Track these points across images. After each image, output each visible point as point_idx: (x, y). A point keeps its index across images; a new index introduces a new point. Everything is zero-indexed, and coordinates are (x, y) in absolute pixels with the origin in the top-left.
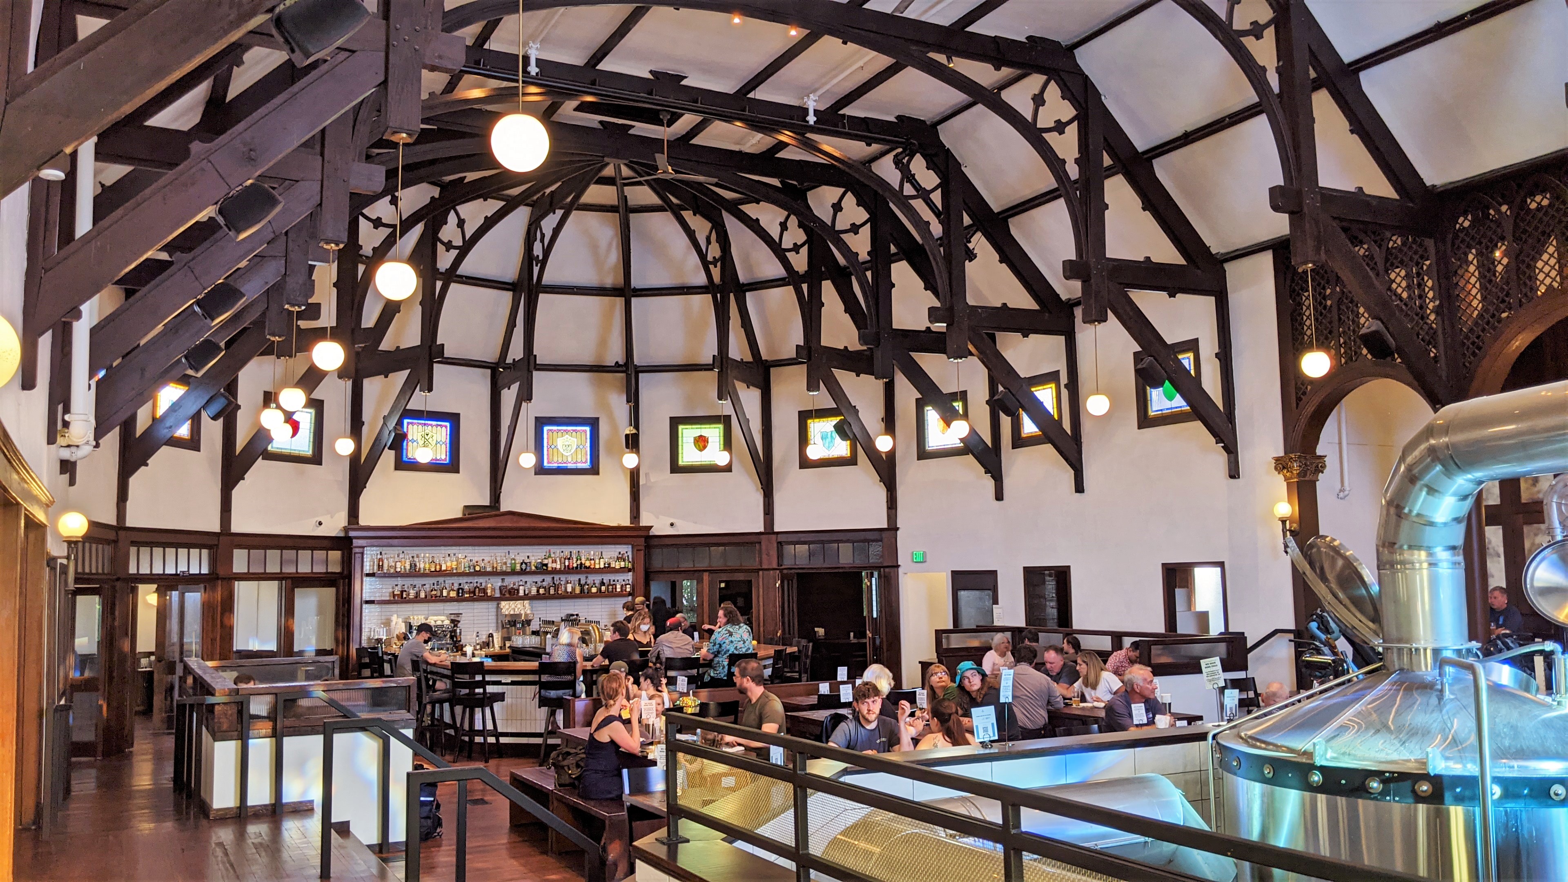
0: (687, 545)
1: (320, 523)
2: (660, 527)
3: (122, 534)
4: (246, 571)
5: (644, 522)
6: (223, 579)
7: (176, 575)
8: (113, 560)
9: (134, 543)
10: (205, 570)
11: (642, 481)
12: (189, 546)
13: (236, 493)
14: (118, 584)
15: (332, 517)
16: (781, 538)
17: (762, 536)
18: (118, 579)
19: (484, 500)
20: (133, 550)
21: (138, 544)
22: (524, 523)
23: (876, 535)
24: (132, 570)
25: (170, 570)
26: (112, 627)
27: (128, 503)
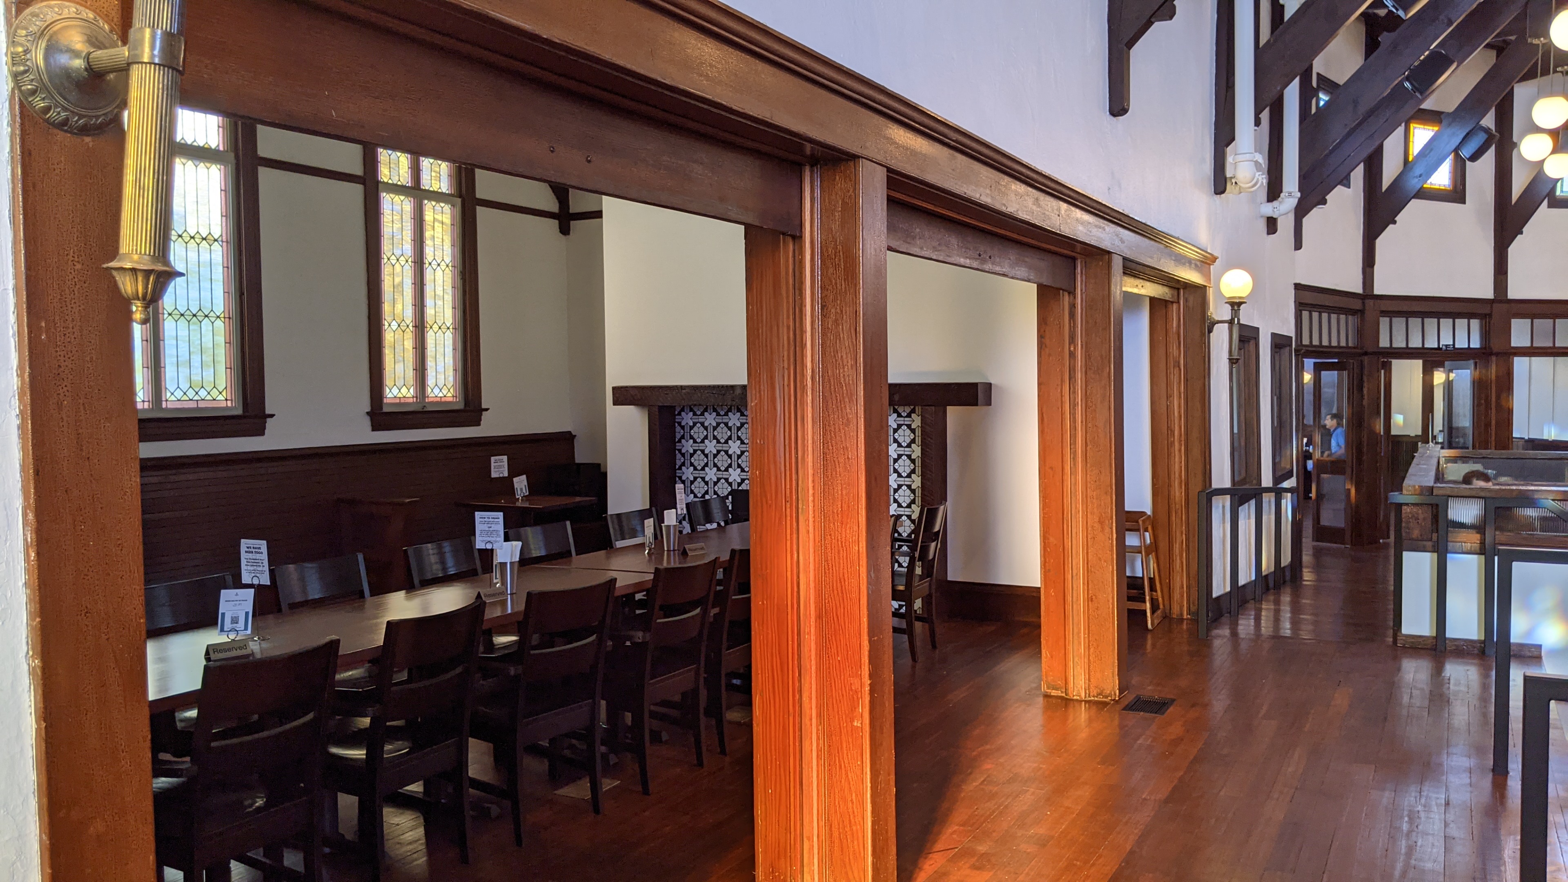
3: (1370, 303)
4: (1529, 345)
6: (1497, 354)
7: (1439, 349)
8: (1360, 333)
9: (1385, 313)
10: (1476, 343)
12: (1454, 316)
13: (1514, 250)
14: (1366, 359)
18: (1366, 354)
20: (1384, 322)
21: (1391, 314)
24: (1384, 343)
25: (1431, 343)
26: (1361, 406)
27: (1376, 267)
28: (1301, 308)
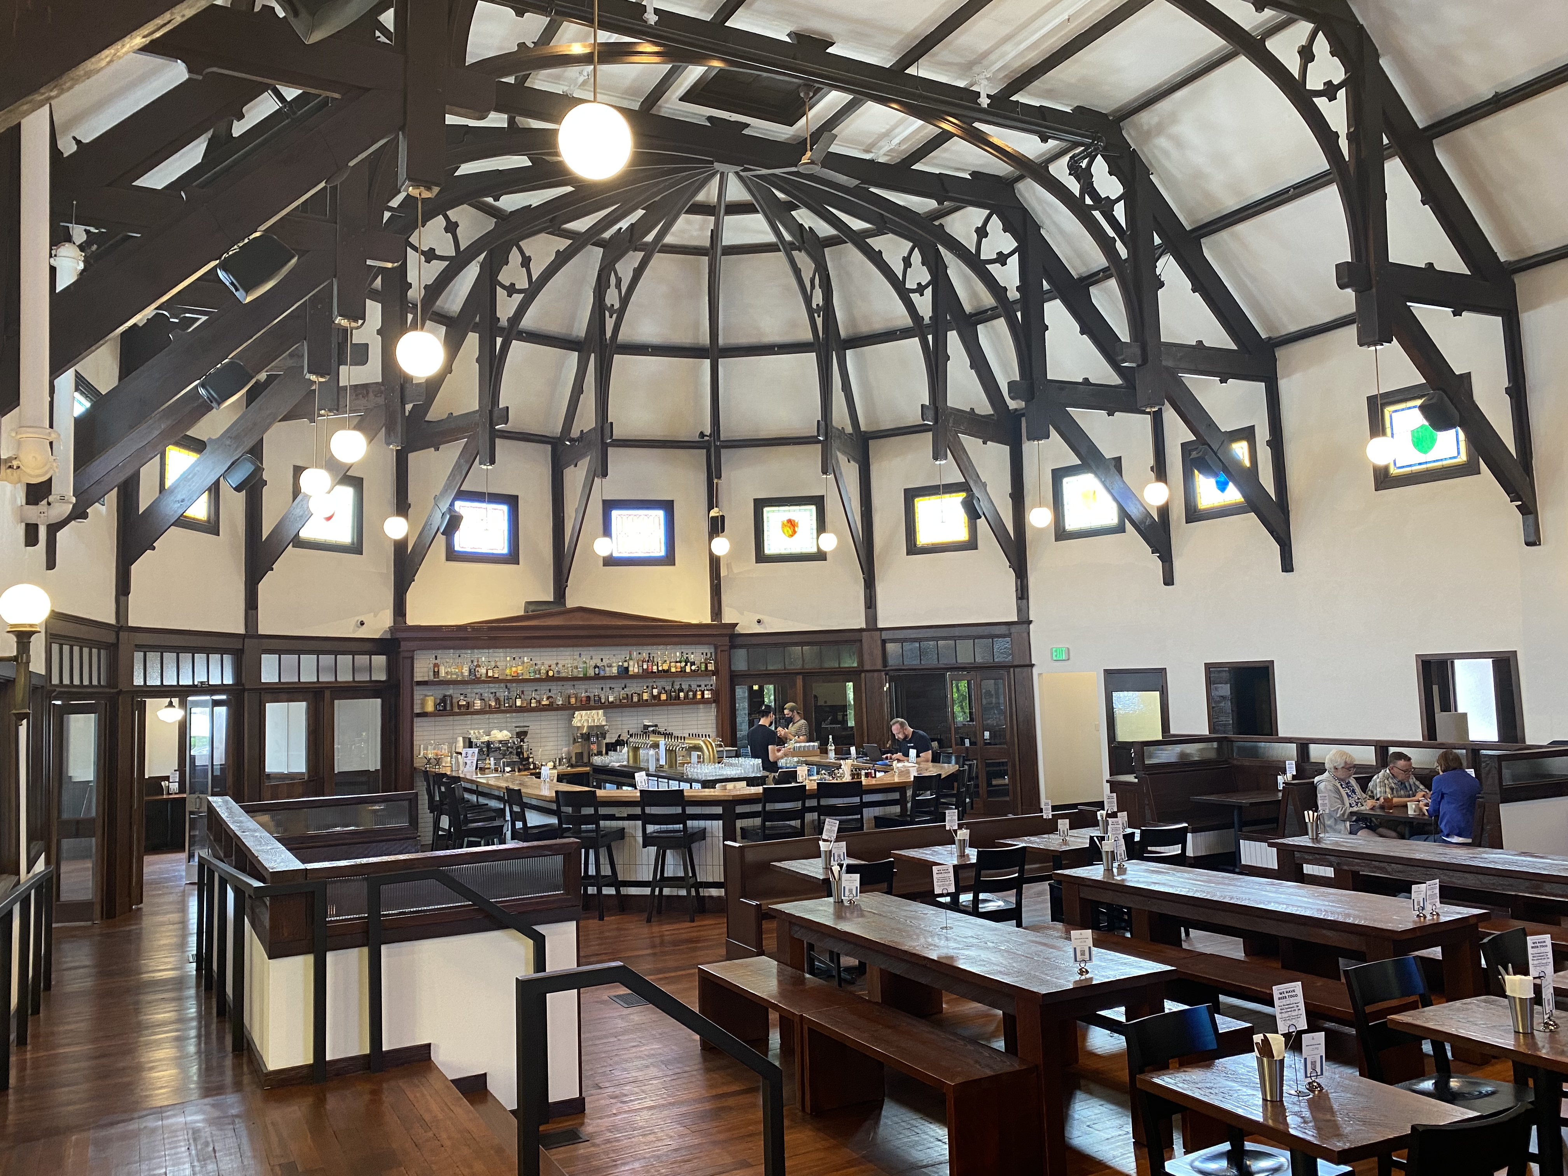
0: (775, 645)
1: (362, 624)
2: (747, 625)
3: (123, 635)
4: (276, 681)
5: (728, 617)
6: (250, 690)
7: (193, 685)
8: (113, 669)
9: (139, 647)
10: (228, 680)
11: (723, 573)
12: (208, 651)
13: (263, 587)
14: (120, 700)
15: (375, 616)
16: (885, 635)
17: (864, 633)
18: (120, 693)
19: (549, 596)
20: (138, 656)
21: (145, 648)
22: (597, 621)
23: (1003, 630)
24: (138, 681)
25: (186, 681)
27: (130, 597)
28: (52, 640)
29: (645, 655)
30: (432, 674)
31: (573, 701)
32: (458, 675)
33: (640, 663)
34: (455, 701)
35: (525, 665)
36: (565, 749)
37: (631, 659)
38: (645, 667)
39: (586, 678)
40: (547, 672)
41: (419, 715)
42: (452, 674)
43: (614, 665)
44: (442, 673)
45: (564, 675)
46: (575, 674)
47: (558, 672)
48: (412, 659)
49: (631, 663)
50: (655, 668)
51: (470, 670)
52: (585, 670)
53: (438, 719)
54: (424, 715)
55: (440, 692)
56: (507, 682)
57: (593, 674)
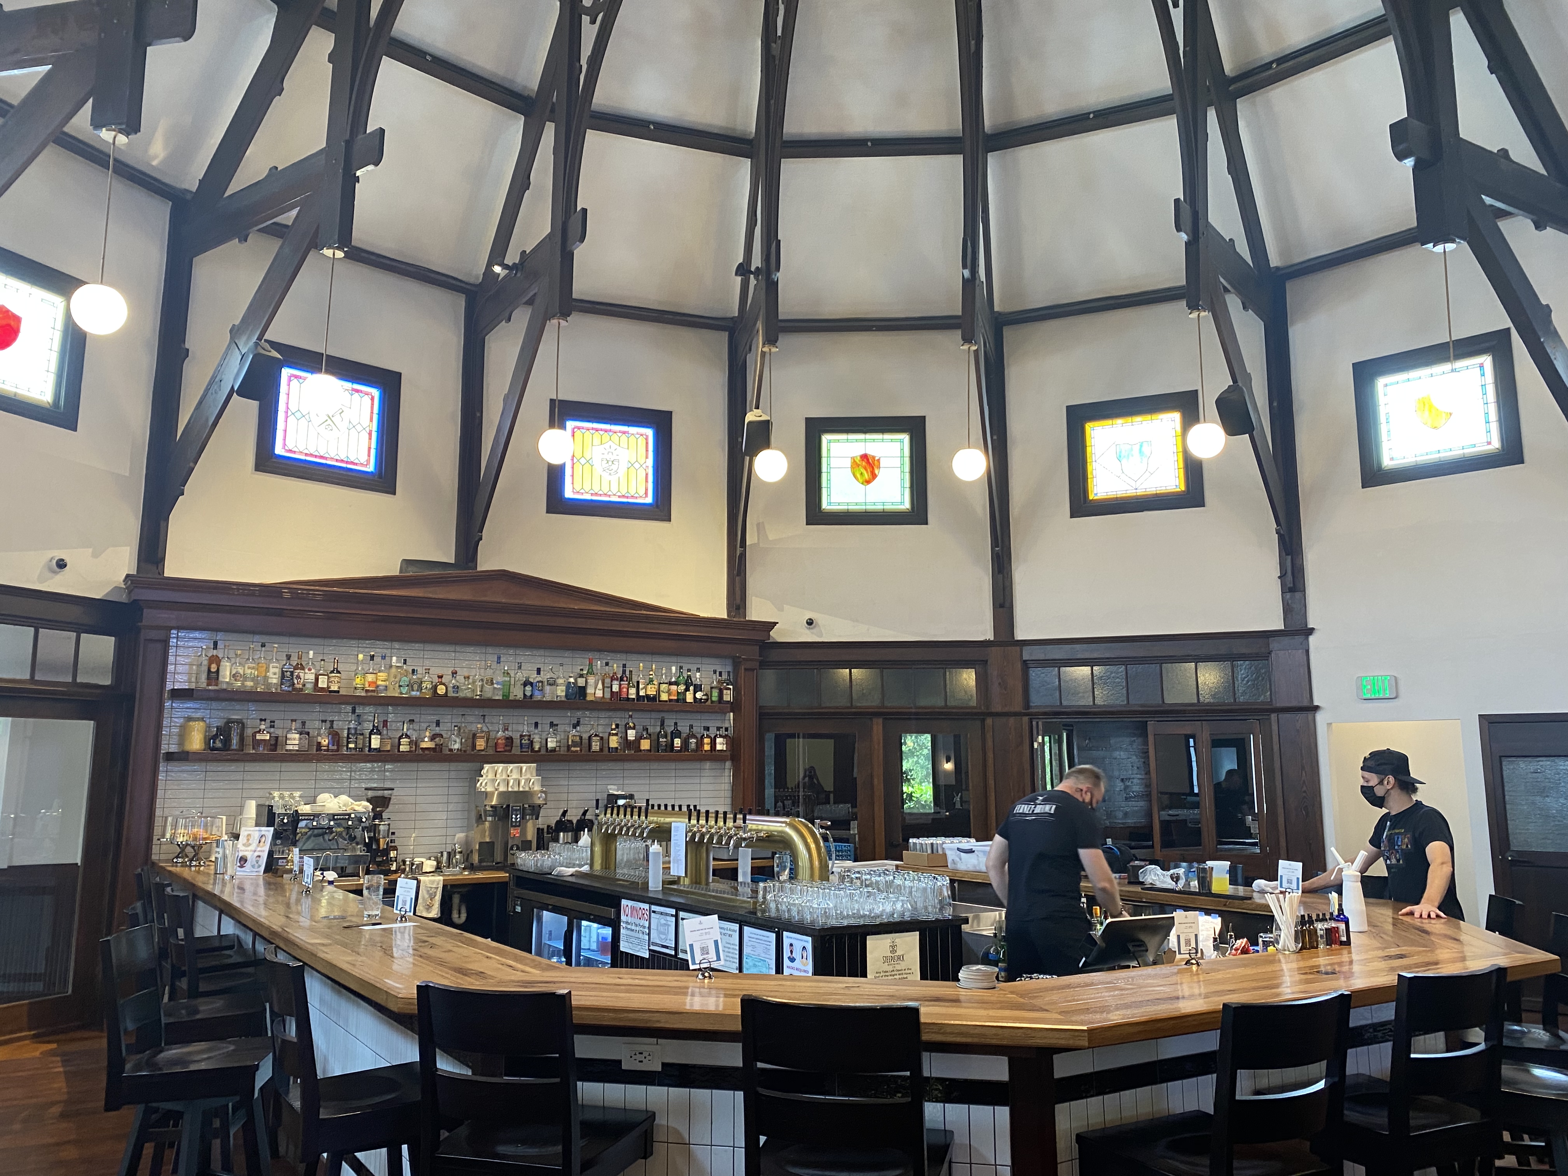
1: (61, 564)
2: (789, 626)
5: (755, 614)
15: (95, 555)
16: (1028, 653)
17: (991, 649)
19: (446, 554)
22: (533, 599)
29: (616, 668)
30: (204, 677)
31: (481, 744)
32: (257, 683)
33: (608, 681)
34: (249, 732)
35: (393, 670)
36: (460, 836)
37: (591, 672)
38: (615, 688)
39: (507, 704)
40: (435, 688)
41: (170, 757)
42: (245, 678)
43: (560, 681)
44: (226, 675)
45: (465, 693)
46: (489, 692)
47: (456, 688)
48: (165, 644)
49: (591, 680)
50: (633, 692)
51: (283, 676)
52: (508, 686)
53: (211, 766)
54: (182, 756)
55: (217, 716)
56: (355, 702)
57: (520, 696)
